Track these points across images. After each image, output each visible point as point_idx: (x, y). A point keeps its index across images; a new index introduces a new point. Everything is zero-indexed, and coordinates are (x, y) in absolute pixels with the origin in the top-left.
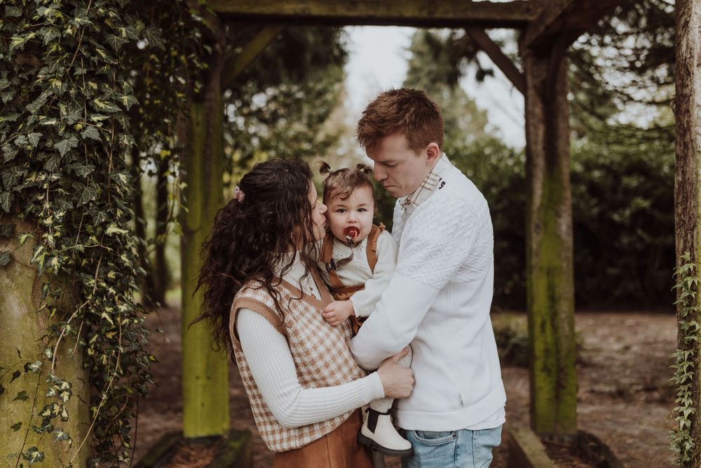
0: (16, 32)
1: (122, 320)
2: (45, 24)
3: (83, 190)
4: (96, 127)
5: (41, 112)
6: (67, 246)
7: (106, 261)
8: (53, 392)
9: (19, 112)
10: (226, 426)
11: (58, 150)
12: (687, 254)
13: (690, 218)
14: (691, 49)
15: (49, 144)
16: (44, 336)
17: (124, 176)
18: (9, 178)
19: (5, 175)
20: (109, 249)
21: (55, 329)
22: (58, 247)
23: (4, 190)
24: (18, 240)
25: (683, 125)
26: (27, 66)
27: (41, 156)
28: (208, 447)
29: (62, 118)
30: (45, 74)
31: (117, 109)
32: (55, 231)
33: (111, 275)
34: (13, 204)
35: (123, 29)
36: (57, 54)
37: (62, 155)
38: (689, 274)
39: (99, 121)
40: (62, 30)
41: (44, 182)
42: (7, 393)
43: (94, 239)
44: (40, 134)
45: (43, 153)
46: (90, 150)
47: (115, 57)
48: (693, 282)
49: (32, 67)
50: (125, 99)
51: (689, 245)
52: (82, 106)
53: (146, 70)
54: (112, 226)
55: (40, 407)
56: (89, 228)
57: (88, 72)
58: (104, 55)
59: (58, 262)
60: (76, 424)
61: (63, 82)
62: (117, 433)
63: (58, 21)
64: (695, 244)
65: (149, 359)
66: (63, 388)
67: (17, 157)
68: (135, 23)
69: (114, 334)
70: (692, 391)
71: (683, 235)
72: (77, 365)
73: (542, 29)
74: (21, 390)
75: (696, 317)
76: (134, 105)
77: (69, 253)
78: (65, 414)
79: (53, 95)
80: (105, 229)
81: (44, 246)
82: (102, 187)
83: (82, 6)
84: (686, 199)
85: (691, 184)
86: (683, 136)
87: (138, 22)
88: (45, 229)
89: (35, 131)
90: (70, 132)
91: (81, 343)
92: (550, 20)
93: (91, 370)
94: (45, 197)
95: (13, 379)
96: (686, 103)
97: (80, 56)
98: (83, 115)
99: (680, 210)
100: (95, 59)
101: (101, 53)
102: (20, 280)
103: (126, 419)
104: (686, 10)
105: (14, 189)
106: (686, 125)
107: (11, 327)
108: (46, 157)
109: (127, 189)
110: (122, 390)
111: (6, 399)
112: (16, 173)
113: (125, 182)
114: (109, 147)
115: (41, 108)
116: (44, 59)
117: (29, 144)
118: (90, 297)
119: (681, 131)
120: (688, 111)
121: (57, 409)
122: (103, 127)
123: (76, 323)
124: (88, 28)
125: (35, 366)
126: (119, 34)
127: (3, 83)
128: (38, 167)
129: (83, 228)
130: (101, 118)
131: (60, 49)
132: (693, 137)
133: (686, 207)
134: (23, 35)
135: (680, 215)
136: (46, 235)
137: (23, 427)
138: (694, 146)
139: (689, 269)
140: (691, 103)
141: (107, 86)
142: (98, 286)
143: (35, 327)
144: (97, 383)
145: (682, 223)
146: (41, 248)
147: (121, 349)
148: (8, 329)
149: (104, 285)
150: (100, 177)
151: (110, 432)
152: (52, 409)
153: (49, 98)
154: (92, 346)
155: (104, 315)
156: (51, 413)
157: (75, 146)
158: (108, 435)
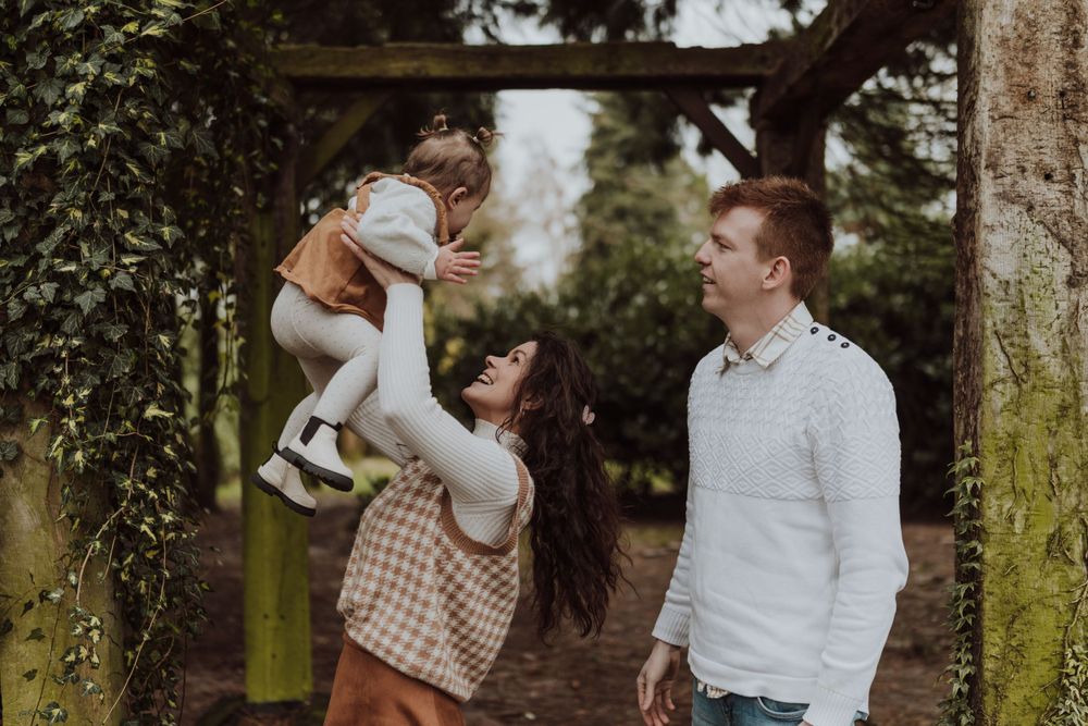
0: (22, 145)
1: (166, 535)
2: (60, 132)
3: (113, 358)
4: (128, 273)
5: (56, 254)
6: (93, 434)
7: (144, 454)
8: (79, 630)
9: (26, 253)
10: (307, 687)
11: (79, 305)
12: (969, 443)
13: (973, 391)
14: (978, 142)
15: (67, 296)
16: (64, 556)
17: (166, 338)
18: (14, 345)
19: (10, 339)
20: (149, 438)
21: (79, 546)
22: (82, 436)
23: (9, 359)
24: (29, 427)
25: (966, 255)
26: (35, 191)
27: (57, 313)
28: (282, 718)
29: (83, 262)
30: (60, 202)
31: (155, 246)
32: (77, 415)
33: (151, 473)
34: (21, 377)
35: (162, 134)
36: (75, 173)
37: (85, 313)
38: (970, 473)
39: (132, 264)
40: (82, 141)
41: (61, 348)
42: (16, 630)
43: (128, 424)
44: (55, 285)
45: (60, 309)
46: (121, 303)
47: (151, 173)
48: (975, 485)
49: (42, 191)
50: (166, 231)
51: (971, 430)
52: (110, 243)
53: (189, 178)
54: (151, 407)
55: (60, 650)
56: (122, 410)
57: (116, 196)
58: (136, 172)
59: (84, 457)
60: (107, 673)
61: (84, 212)
62: (159, 687)
63: (76, 128)
64: (979, 429)
65: (201, 587)
66: (92, 624)
67: (26, 314)
68: (177, 122)
69: (155, 552)
70: (972, 642)
71: (964, 416)
72: (107, 594)
73: (783, 90)
74: (34, 627)
75: (979, 536)
76: (177, 239)
77: (96, 444)
78: (95, 659)
79: (71, 231)
80: (143, 410)
81: (65, 435)
82: (137, 354)
83: (108, 107)
84: (967, 365)
85: (976, 342)
86: (966, 270)
87: (181, 120)
88: (64, 412)
89: (50, 280)
90: (95, 281)
91: (114, 564)
92: (794, 78)
93: (124, 602)
94: (64, 369)
95: (25, 612)
96: (970, 221)
97: (106, 174)
98: (111, 256)
99: (960, 378)
100: (126, 178)
101: (134, 169)
102: (31, 480)
103: (171, 669)
104: (972, 84)
105: (22, 357)
106: (969, 255)
107: (19, 542)
108: (63, 314)
109: (170, 355)
110: (167, 629)
111: (15, 639)
112: (24, 336)
113: (168, 346)
114: (145, 297)
115: (57, 247)
116: (59, 180)
117: (43, 298)
118: (124, 504)
119: (964, 263)
120: (972, 234)
121: (84, 652)
122: (137, 271)
123: (106, 538)
124: (116, 136)
125: (55, 595)
126: (156, 141)
127: (3, 215)
128: (53, 328)
129: (114, 410)
130: (134, 259)
131: (79, 167)
132: (979, 272)
133: (969, 375)
134: (31, 150)
135: (959, 386)
136: (65, 420)
137: (38, 676)
138: (980, 285)
139: (970, 465)
140: (977, 223)
141: (141, 214)
142: (135, 489)
143: (52, 543)
144: (133, 619)
145: (962, 397)
146: (60, 438)
147: (167, 573)
148: (17, 545)
149: (142, 487)
150: (135, 340)
151: (150, 686)
152: (78, 653)
153: (66, 234)
154: (127, 569)
155: (144, 528)
156: (77, 658)
157: (102, 300)
158: (147, 690)
